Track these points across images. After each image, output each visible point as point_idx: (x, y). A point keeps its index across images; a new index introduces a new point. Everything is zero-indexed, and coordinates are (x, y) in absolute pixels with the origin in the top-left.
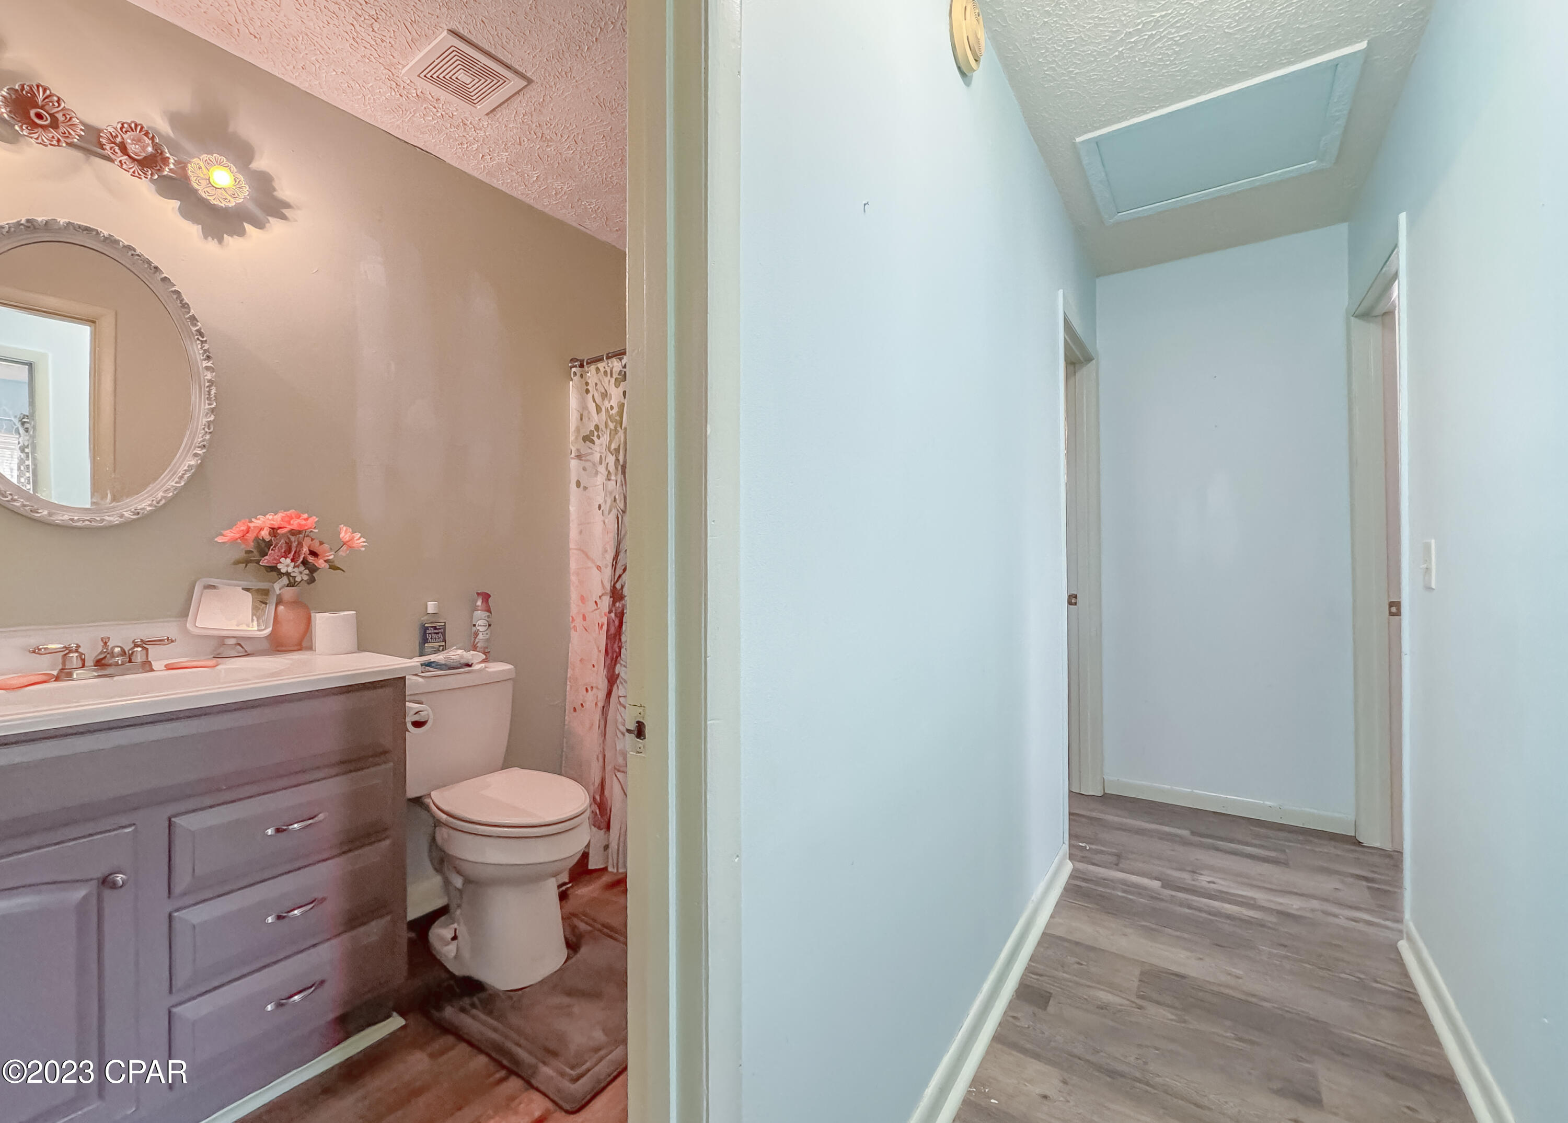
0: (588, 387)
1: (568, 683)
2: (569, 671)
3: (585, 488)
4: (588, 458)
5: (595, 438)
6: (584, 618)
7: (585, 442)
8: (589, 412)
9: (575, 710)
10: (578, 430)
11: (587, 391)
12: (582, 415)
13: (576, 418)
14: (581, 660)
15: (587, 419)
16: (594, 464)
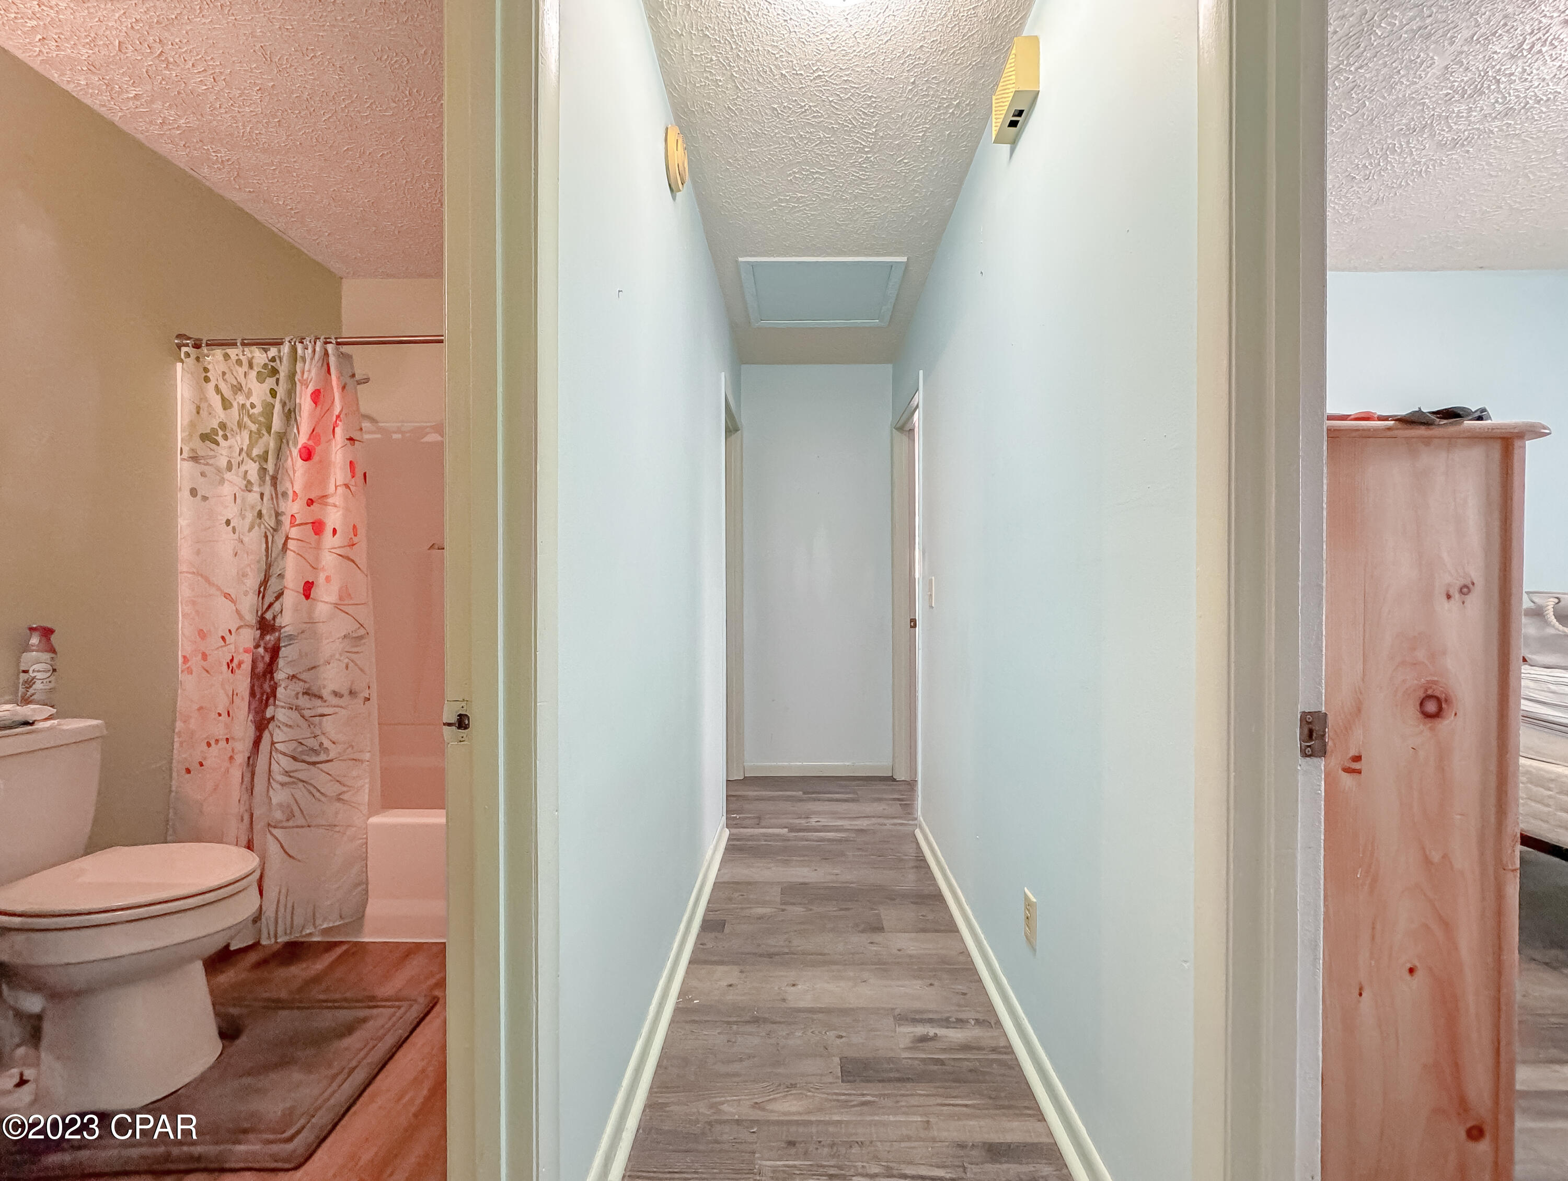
0: (208, 374)
1: (176, 739)
2: (179, 725)
3: (205, 498)
4: (211, 461)
5: (219, 439)
6: (205, 656)
7: (204, 442)
8: (210, 405)
10: (192, 425)
11: (207, 379)
12: (198, 407)
13: (189, 410)
14: (199, 710)
15: (207, 413)
16: (219, 470)
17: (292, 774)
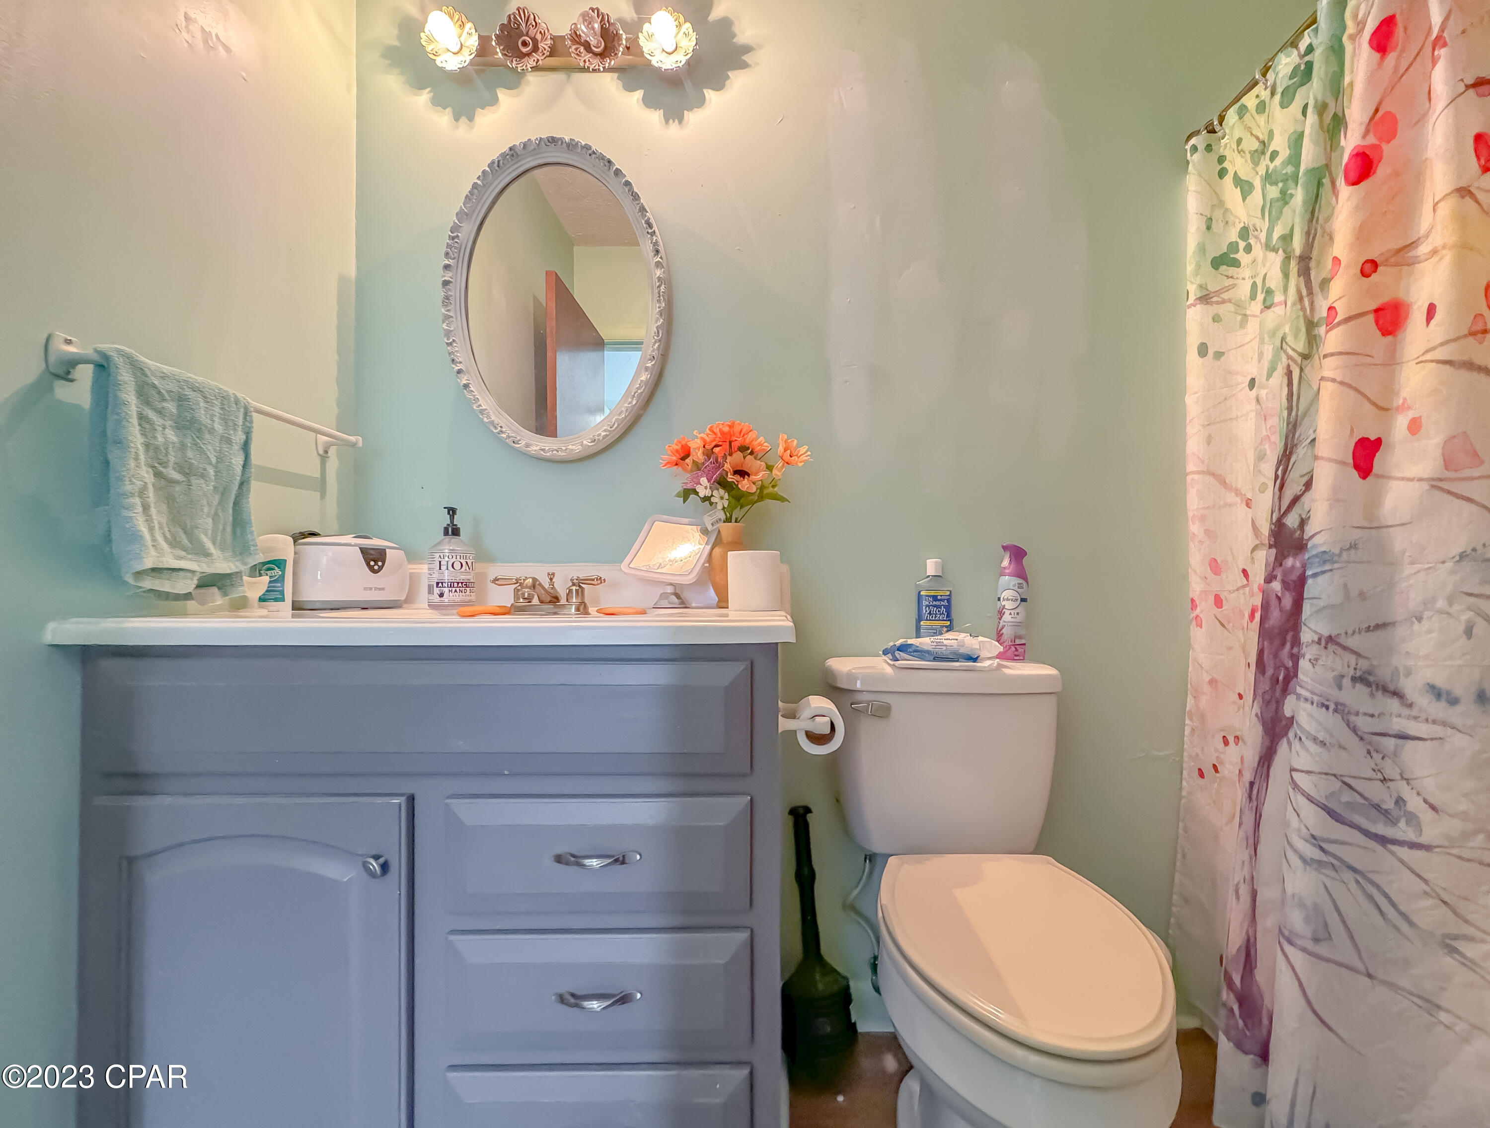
0: (1225, 165)
1: (1187, 722)
2: (1190, 700)
3: (1219, 356)
4: (1225, 296)
5: (1241, 256)
6: (1218, 601)
7: (1217, 269)
8: (1227, 211)
9: (1201, 774)
10: (1202, 249)
11: (1223, 174)
12: (1210, 219)
13: (1198, 228)
14: (1213, 682)
15: (1221, 224)
16: (1239, 305)
17: (1325, 846)
